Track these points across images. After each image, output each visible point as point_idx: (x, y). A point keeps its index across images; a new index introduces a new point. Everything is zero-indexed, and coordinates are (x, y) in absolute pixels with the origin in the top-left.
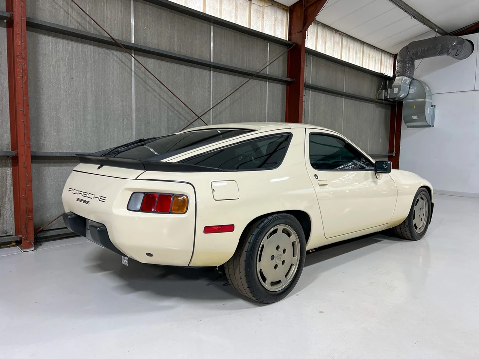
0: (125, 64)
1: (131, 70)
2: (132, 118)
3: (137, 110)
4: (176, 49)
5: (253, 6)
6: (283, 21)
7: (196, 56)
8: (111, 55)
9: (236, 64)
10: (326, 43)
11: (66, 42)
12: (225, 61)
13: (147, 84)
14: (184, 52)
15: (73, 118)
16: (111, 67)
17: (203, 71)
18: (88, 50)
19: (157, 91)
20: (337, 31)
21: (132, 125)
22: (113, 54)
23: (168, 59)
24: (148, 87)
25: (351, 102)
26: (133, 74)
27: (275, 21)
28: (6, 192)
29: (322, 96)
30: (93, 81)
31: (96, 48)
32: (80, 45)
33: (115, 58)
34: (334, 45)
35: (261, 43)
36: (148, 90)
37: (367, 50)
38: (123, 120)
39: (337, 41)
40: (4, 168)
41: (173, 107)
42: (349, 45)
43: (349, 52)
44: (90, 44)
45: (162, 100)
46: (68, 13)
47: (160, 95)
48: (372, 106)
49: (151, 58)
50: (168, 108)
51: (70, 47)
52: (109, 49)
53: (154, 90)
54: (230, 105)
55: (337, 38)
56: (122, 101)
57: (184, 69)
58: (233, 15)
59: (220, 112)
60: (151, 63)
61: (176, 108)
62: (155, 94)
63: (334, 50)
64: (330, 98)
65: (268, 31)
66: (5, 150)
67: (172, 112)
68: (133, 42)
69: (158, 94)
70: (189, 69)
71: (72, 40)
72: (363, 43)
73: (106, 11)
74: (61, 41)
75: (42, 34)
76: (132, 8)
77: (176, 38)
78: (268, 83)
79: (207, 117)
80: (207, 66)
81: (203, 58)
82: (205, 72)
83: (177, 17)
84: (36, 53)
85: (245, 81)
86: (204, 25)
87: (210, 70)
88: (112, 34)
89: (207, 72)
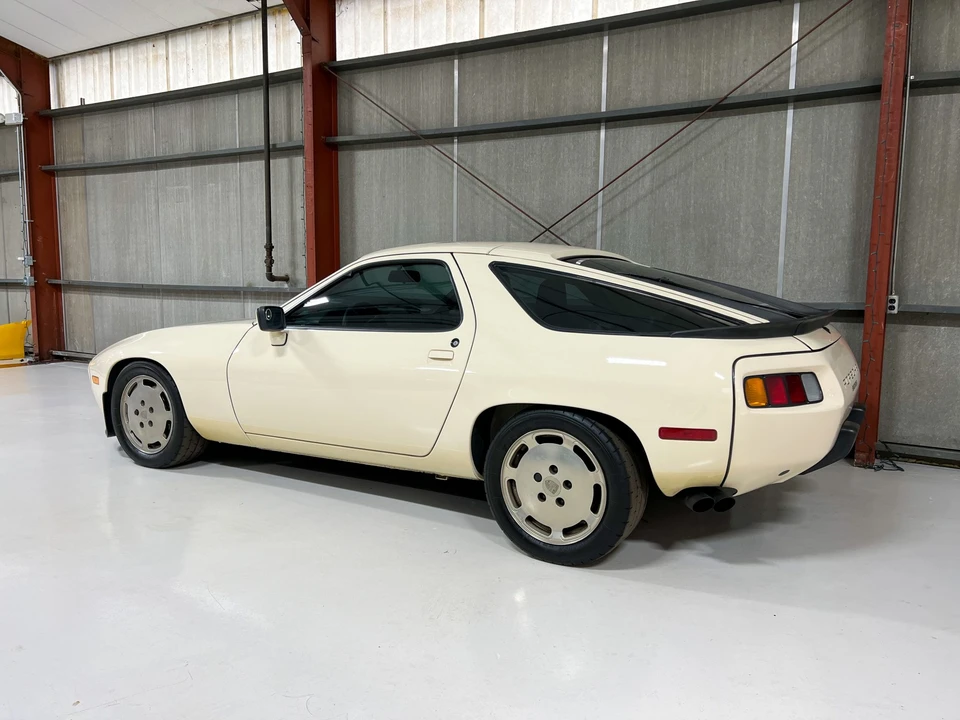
3: (460, 227)
4: (529, 108)
7: (567, 111)
11: (379, 151)
14: (543, 111)
16: (427, 170)
17: (582, 134)
18: (402, 153)
22: (429, 150)
23: (512, 134)
24: (476, 188)
30: (406, 195)
31: (410, 149)
32: (393, 151)
33: (432, 155)
36: (477, 194)
44: (404, 146)
49: (481, 140)
50: (509, 218)
51: (383, 157)
52: (425, 145)
54: (652, 192)
56: (441, 218)
57: (542, 142)
59: (624, 211)
60: (481, 149)
62: (488, 198)
67: (515, 223)
70: (551, 139)
74: (374, 151)
76: (456, 73)
77: (526, 91)
78: (790, 112)
79: (588, 224)
80: (592, 122)
81: (586, 108)
82: (587, 136)
83: (530, 53)
84: (352, 175)
85: (702, 128)
86: (588, 42)
87: (599, 129)
88: (430, 122)
89: (591, 134)
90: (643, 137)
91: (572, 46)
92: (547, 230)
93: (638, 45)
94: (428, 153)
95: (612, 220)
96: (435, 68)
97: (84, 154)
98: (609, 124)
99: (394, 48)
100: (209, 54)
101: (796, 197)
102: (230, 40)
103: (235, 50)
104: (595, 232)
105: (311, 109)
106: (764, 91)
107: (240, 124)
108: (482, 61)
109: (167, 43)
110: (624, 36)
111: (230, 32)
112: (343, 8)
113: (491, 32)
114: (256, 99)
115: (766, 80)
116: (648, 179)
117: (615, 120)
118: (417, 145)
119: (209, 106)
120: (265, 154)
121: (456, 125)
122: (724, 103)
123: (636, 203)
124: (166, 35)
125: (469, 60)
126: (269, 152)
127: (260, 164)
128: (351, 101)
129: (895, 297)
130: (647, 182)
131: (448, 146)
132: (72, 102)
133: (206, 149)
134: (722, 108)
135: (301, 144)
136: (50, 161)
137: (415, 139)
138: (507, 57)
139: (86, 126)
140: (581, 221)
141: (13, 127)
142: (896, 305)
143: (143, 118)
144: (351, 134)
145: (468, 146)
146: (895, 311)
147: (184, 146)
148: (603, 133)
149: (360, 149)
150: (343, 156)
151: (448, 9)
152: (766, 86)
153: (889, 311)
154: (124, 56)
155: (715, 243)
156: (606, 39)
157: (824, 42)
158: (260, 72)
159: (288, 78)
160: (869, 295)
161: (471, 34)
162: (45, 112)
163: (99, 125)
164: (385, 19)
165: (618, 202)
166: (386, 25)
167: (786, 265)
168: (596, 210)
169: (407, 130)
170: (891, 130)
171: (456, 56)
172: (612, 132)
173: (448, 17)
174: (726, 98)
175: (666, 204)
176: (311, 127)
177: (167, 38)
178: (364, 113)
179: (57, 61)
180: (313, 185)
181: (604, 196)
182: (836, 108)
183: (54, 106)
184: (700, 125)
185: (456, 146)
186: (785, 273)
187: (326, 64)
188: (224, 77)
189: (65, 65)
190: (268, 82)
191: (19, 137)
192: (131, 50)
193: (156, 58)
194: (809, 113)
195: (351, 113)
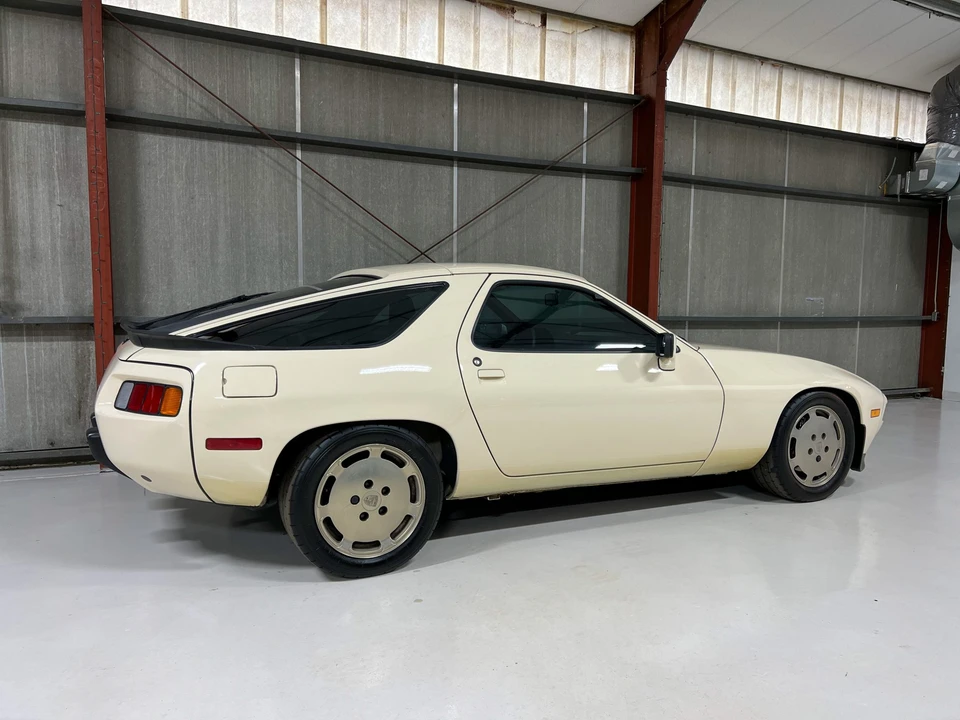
0: (283, 167)
1: (295, 176)
2: (297, 259)
3: (307, 244)
4: (382, 133)
5: (549, 36)
6: (621, 55)
7: (423, 142)
8: (259, 155)
9: (511, 150)
10: (734, 88)
11: (182, 140)
12: (484, 146)
13: (325, 198)
14: (398, 138)
15: (194, 262)
16: (260, 176)
17: (437, 168)
18: (221, 148)
19: (345, 210)
20: (763, 60)
21: (297, 271)
22: (263, 152)
23: (366, 153)
24: (327, 204)
25: (805, 206)
26: (299, 183)
27: (603, 58)
28: (89, 379)
29: (726, 198)
30: (228, 199)
31: (233, 146)
32: (206, 143)
33: (267, 159)
34: (757, 90)
35: (567, 103)
36: (328, 209)
37: (852, 90)
38: (281, 263)
39: (767, 80)
40: (85, 342)
41: (376, 236)
42: (801, 85)
43: (801, 100)
44: (223, 140)
45: (354, 225)
46: (185, 94)
47: (350, 218)
48: (866, 213)
49: (333, 153)
50: (366, 237)
51: (189, 148)
52: (255, 145)
53: (339, 209)
54: (496, 228)
55: (767, 74)
56: (280, 231)
57: (399, 168)
58: (504, 58)
59: (476, 242)
60: (331, 164)
61: (382, 238)
62: (341, 215)
63: (756, 101)
64: (747, 201)
65: (586, 80)
66: (87, 314)
68: (298, 130)
69: (345, 214)
70: (409, 166)
71: (191, 137)
72: (843, 77)
73: (250, 83)
74: (175, 139)
75: (143, 131)
76: (298, 74)
77: (381, 113)
78: (584, 180)
80: (446, 159)
81: (438, 144)
82: (442, 170)
86: (440, 84)
87: (453, 166)
88: (265, 118)
89: (445, 169)
90: (489, 182)
91: (426, 82)
92: (422, 254)
93: (483, 100)
94: (265, 157)
95: (465, 249)
96: (270, 60)
98: (461, 163)
108: (331, 69)
110: (471, 89)
113: (335, 41)
117: (466, 161)
125: (313, 64)
131: (287, 151)
138: (359, 73)
145: (314, 156)
148: (456, 170)
149: (148, 131)
156: (456, 86)
171: (297, 55)
172: (463, 170)
175: (507, 239)
182: (608, 182)
185: (299, 153)
194: (594, 183)
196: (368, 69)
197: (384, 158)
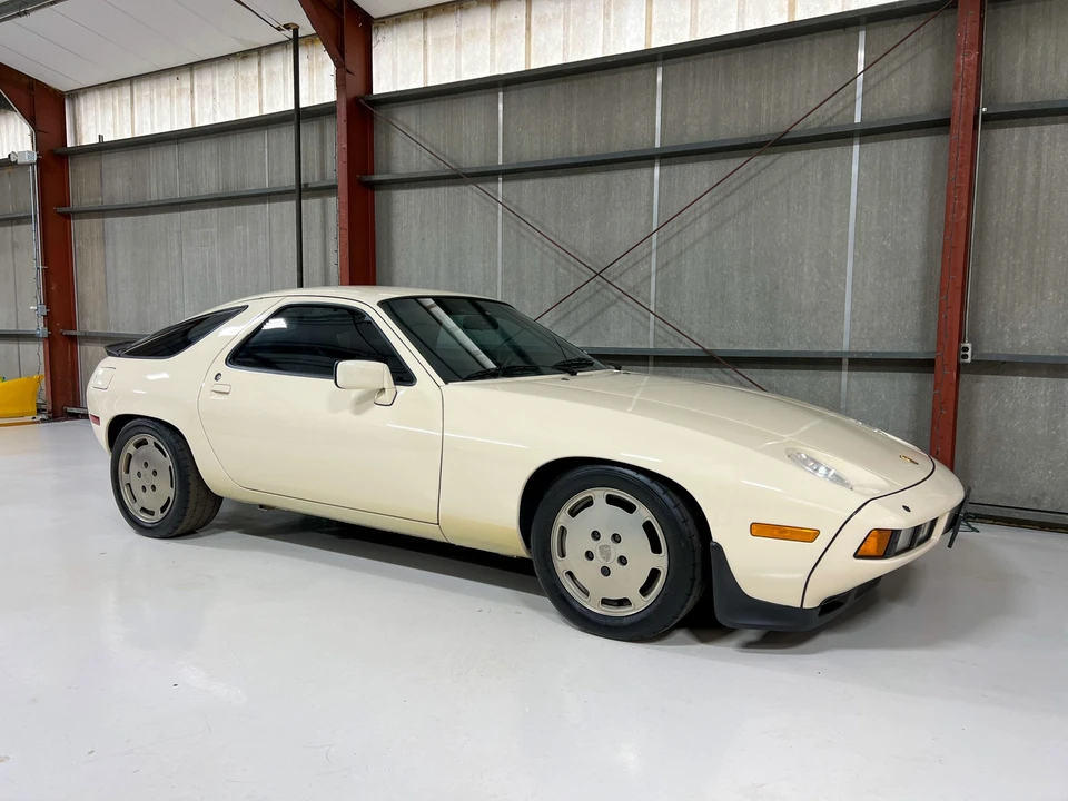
1: (497, 207)
3: (506, 272)
4: (575, 146)
7: (618, 147)
8: (470, 192)
9: (731, 129)
11: (418, 191)
12: (695, 133)
13: (521, 225)
14: (594, 147)
16: (470, 211)
17: (635, 172)
18: (443, 192)
22: (472, 190)
23: (560, 171)
24: (522, 230)
26: (500, 214)
30: (447, 237)
31: (451, 188)
32: (433, 190)
33: (475, 195)
36: (523, 236)
44: (445, 185)
45: (546, 249)
47: (543, 242)
49: (528, 179)
50: (558, 262)
51: (423, 197)
52: (467, 184)
53: (533, 234)
56: (484, 262)
57: (592, 181)
58: (733, 11)
59: (680, 254)
62: (535, 240)
67: (564, 268)
69: (538, 239)
70: (602, 177)
71: (423, 187)
74: (413, 191)
75: (395, 189)
76: (501, 106)
77: (575, 126)
78: (856, 148)
79: (642, 268)
80: (645, 159)
81: (638, 144)
82: (640, 174)
83: (578, 85)
84: (389, 216)
85: (762, 164)
86: (641, 73)
87: (653, 166)
88: (472, 159)
89: (646, 172)
90: (699, 175)
91: (624, 77)
92: (598, 274)
93: (695, 76)
94: (470, 193)
95: (667, 263)
96: (477, 103)
97: (102, 196)
98: (664, 160)
99: (435, 80)
100: (237, 88)
101: (863, 239)
102: (260, 73)
103: (264, 81)
104: (650, 277)
105: (345, 145)
106: (828, 124)
107: (270, 163)
108: (530, 94)
109: (192, 76)
110: (679, 66)
111: (259, 64)
112: (380, 38)
113: (537, 63)
114: (287, 134)
115: (830, 114)
116: (705, 219)
117: (670, 156)
118: (459, 184)
119: (237, 143)
120: (297, 194)
121: (500, 162)
122: (786, 137)
123: (693, 245)
124: (191, 67)
125: (514, 94)
126: (301, 192)
127: (291, 206)
128: (388, 137)
129: (969, 345)
130: (704, 223)
131: (491, 185)
132: (89, 138)
133: (234, 189)
134: (783, 142)
135: (334, 183)
136: (66, 203)
137: (456, 178)
138: (555, 90)
139: (105, 164)
140: (634, 264)
141: (26, 165)
142: (969, 353)
143: (167, 157)
144: (388, 172)
145: (513, 185)
146: (969, 360)
147: (209, 185)
148: (657, 171)
149: (397, 189)
150: (379, 196)
151: (492, 37)
152: (831, 119)
153: (962, 361)
154: (145, 91)
155: (777, 288)
156: (660, 70)
157: (892, 73)
158: (292, 107)
159: (321, 112)
160: (939, 343)
161: (516, 65)
162: (60, 150)
163: (117, 164)
164: (425, 50)
165: (674, 246)
166: (425, 56)
167: (852, 312)
168: (650, 253)
169: (447, 168)
170: (961, 166)
171: (501, 89)
172: (666, 169)
173: (493, 47)
174: (787, 132)
175: (725, 246)
176: (345, 165)
177: (191, 70)
178: (403, 151)
179: (74, 94)
180: (347, 227)
181: (658, 238)
182: (904, 142)
183: (70, 144)
184: (760, 161)
185: (500, 185)
186: (853, 320)
187: (362, 98)
188: (252, 112)
189: (82, 99)
190: (300, 117)
191: (32, 176)
192: (154, 83)
193: (180, 91)
194: (877, 148)
195: (388, 150)
196: (563, 81)
197: (577, 173)
